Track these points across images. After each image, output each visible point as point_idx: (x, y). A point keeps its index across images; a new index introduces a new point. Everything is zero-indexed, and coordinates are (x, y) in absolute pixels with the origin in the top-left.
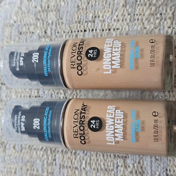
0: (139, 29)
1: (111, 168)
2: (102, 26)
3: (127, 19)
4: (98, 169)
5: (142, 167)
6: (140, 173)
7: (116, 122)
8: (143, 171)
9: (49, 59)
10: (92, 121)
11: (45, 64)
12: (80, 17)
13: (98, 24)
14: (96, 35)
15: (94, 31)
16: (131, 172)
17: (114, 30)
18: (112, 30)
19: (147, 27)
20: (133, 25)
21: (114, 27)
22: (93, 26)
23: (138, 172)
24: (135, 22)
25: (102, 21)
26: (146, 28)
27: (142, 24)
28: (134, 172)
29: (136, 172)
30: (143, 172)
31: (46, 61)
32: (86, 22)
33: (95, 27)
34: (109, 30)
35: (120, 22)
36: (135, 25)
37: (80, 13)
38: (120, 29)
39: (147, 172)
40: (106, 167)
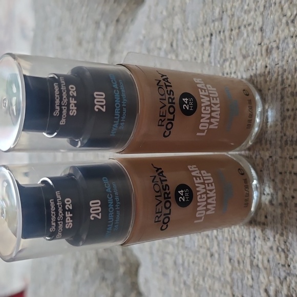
0: (276, 18)
1: (247, 239)
2: (230, 24)
3: (260, 6)
4: (231, 239)
5: (285, 242)
6: (283, 250)
7: (208, 188)
8: (287, 248)
9: (125, 107)
10: (179, 192)
11: (118, 116)
12: (205, 16)
13: (226, 22)
14: (223, 38)
15: (222, 33)
16: (271, 248)
17: (245, 26)
18: (242, 28)
19: (287, 13)
20: (268, 14)
21: (245, 22)
22: (220, 26)
23: (280, 249)
24: (271, 8)
25: (231, 16)
26: (285, 15)
27: (280, 10)
28: (275, 248)
29: (278, 250)
30: (288, 251)
31: (119, 109)
32: (213, 21)
33: (223, 27)
34: (239, 28)
35: (252, 13)
36: (271, 13)
37: (206, 11)
38: (253, 23)
39: (293, 251)
40: (241, 236)
